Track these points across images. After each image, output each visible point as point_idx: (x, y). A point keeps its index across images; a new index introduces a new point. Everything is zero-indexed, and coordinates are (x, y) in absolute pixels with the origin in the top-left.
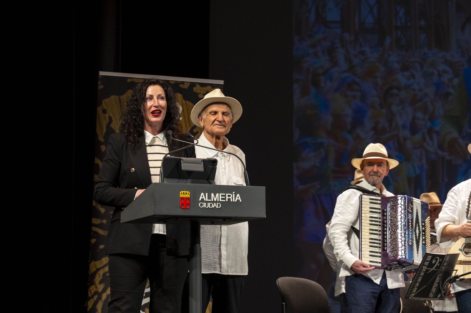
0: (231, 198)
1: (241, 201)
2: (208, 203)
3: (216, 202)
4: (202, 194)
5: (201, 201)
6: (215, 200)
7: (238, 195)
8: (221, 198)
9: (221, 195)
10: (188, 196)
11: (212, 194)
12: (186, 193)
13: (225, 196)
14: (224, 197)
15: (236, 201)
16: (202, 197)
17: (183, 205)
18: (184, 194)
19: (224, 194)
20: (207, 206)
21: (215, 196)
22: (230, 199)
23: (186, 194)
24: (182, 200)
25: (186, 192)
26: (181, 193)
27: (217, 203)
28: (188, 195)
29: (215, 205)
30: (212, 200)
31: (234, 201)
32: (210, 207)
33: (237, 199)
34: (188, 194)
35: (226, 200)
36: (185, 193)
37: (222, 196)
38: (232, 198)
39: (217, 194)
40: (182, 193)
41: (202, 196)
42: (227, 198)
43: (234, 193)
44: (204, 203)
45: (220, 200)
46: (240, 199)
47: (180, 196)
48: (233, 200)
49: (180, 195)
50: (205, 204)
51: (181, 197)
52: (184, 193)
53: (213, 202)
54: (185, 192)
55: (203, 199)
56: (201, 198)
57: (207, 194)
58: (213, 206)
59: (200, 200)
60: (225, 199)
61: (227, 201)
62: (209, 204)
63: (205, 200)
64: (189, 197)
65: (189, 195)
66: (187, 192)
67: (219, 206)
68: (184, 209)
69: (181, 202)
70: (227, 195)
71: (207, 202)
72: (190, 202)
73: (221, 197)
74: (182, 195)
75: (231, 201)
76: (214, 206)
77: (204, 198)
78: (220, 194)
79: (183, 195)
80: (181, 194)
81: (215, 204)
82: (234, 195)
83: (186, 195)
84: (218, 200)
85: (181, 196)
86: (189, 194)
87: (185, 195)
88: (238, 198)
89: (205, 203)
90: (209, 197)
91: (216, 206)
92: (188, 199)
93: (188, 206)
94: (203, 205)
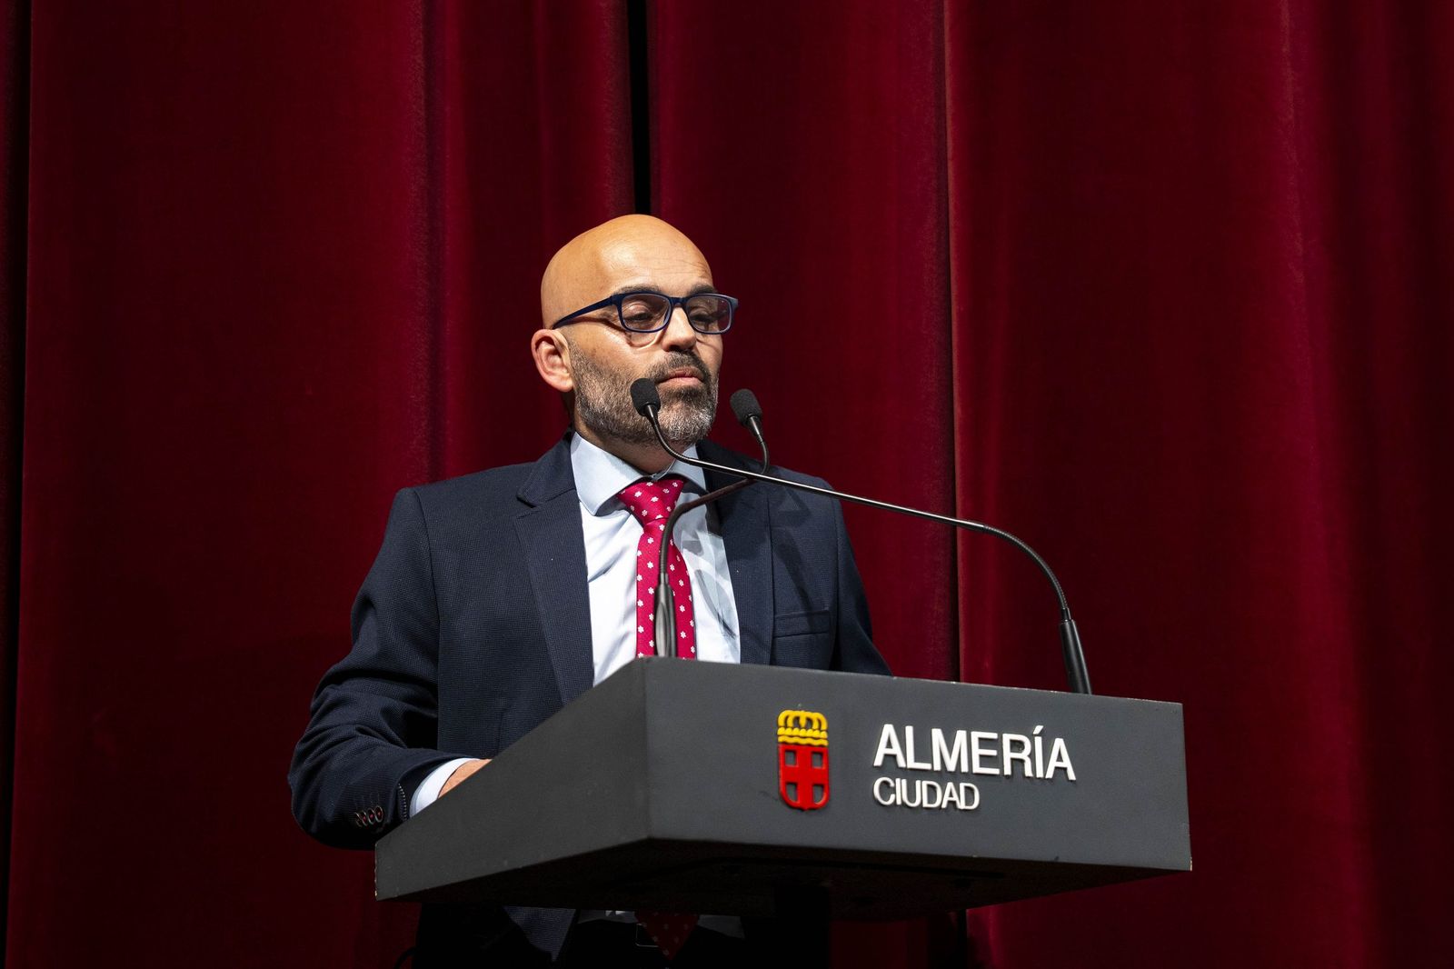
0: (1024, 755)
1: (1072, 776)
2: (918, 783)
3: (957, 776)
4: (888, 730)
5: (881, 771)
6: (951, 767)
7: (1059, 744)
8: (981, 756)
9: (980, 739)
10: (817, 736)
11: (937, 735)
12: (809, 721)
13: (996, 744)
14: (993, 753)
15: (1050, 775)
16: (889, 745)
17: (796, 784)
18: (800, 728)
19: (994, 736)
20: (911, 794)
21: (950, 743)
22: (1022, 761)
23: (807, 728)
24: (790, 757)
25: (809, 714)
26: (781, 722)
27: (962, 786)
28: (816, 734)
29: (951, 795)
30: (937, 767)
31: (1040, 774)
32: (925, 804)
33: (1053, 763)
34: (816, 725)
35: (1002, 770)
36: (803, 722)
37: (984, 743)
38: (1032, 756)
39: (961, 735)
40: (790, 723)
41: (890, 742)
42: (1008, 755)
43: (1038, 729)
44: (898, 780)
45: (977, 769)
46: (1067, 763)
47: (781, 739)
48: (1034, 769)
49: (781, 731)
50: (901, 785)
51: (784, 743)
52: (797, 719)
53: (943, 776)
54: (803, 715)
55: (894, 757)
56: (882, 751)
57: (909, 730)
58: (942, 800)
59: (878, 761)
60: (996, 761)
61: (1008, 771)
62: (921, 787)
63: (901, 763)
64: (825, 743)
65: (824, 735)
66: (815, 716)
67: (969, 800)
68: (802, 809)
69: (786, 770)
70: (1007, 738)
71: (912, 775)
72: (827, 773)
73: (977, 752)
74: (789, 731)
75: (1028, 773)
76: (947, 798)
77: (896, 750)
78: (976, 735)
79: (796, 731)
80: (786, 727)
81: (950, 785)
82: (1038, 741)
83: (810, 733)
84: (965, 768)
85: (786, 734)
86: (824, 727)
87: (803, 733)
88: (1060, 758)
89: (904, 781)
90: (923, 751)
91: (955, 798)
92: (820, 751)
93: (818, 791)
94: (894, 791)
